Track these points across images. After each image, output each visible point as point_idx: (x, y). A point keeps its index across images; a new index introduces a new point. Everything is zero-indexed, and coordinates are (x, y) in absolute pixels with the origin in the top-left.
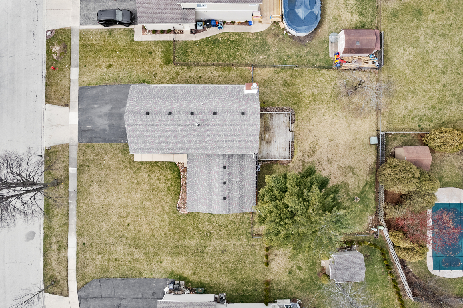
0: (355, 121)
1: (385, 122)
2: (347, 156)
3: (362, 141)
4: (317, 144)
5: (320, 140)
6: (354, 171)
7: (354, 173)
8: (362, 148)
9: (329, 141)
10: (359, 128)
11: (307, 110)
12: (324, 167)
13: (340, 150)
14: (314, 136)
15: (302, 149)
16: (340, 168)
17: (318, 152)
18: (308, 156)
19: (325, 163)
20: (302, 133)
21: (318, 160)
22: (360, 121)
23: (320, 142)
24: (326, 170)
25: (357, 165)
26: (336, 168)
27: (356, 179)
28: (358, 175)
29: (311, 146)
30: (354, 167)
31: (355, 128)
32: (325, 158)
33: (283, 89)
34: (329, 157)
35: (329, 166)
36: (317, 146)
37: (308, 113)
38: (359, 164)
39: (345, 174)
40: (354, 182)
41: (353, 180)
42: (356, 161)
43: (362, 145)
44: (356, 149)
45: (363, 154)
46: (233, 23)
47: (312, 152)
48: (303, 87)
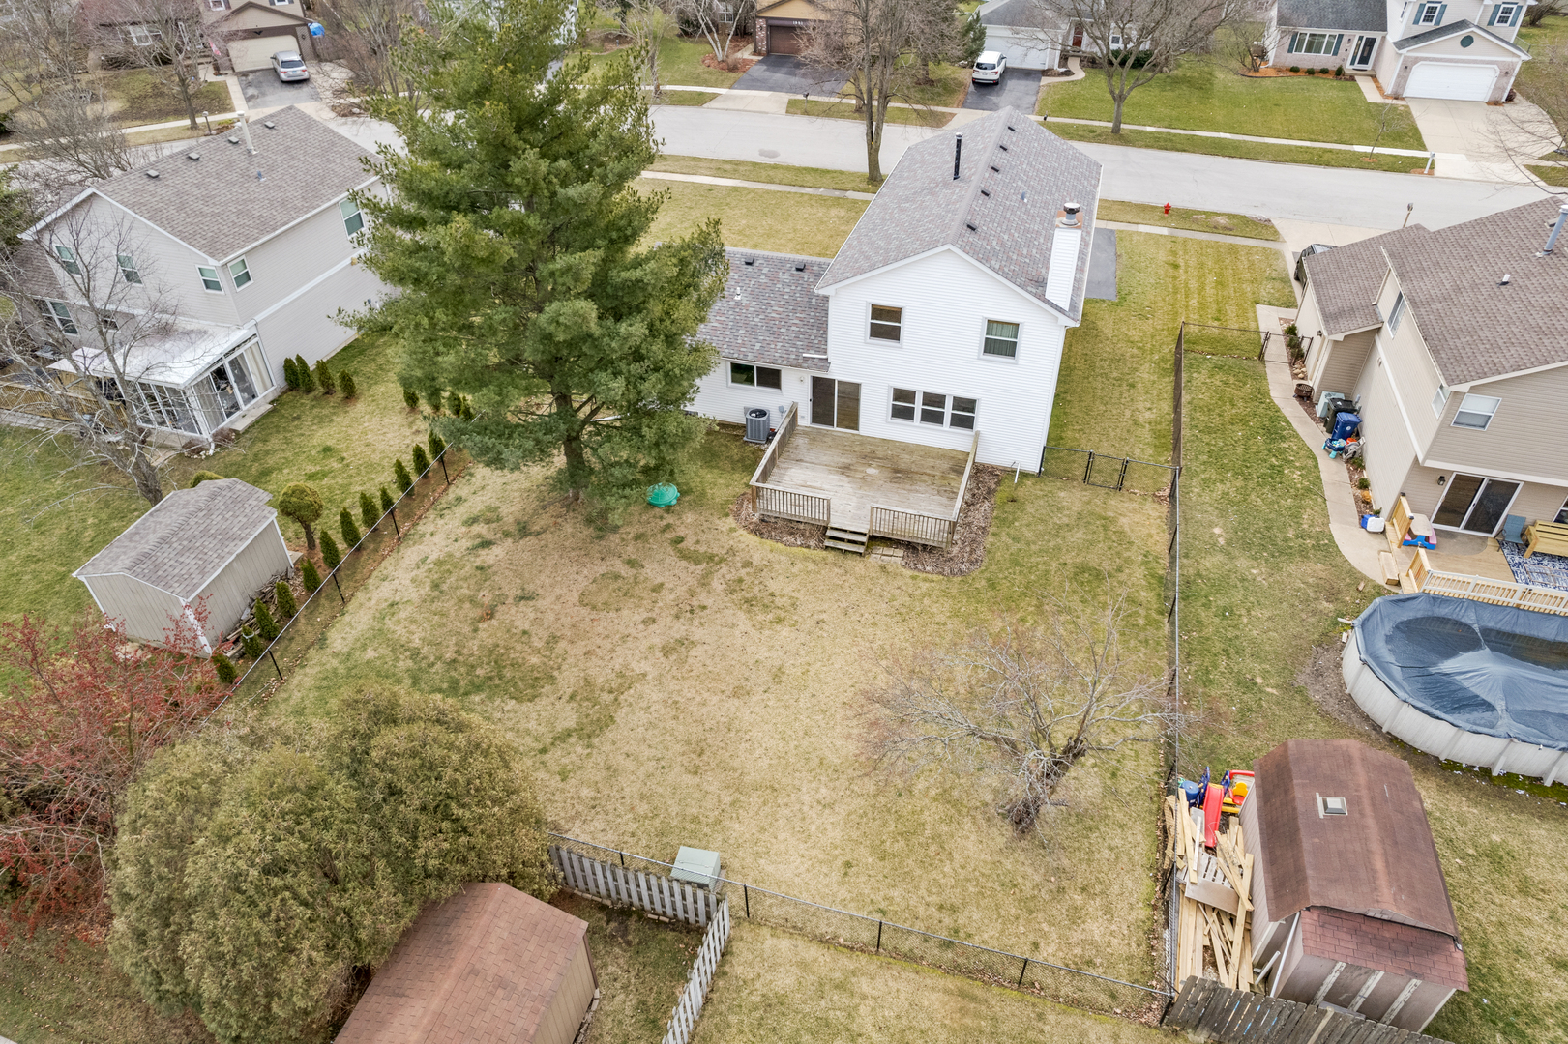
0: (842, 810)
1: (784, 981)
2: (671, 723)
3: (718, 822)
4: (779, 621)
5: (793, 636)
6: (572, 740)
7: (563, 737)
8: (674, 809)
9: (777, 663)
10: (798, 824)
11: (956, 621)
12: (661, 621)
13: (715, 699)
14: (823, 616)
15: (777, 567)
16: (625, 681)
17: (741, 615)
18: (740, 581)
19: (679, 630)
20: (853, 580)
21: (704, 608)
22: (835, 835)
23: (785, 632)
24: (642, 627)
25: (601, 759)
26: (634, 665)
27: (528, 740)
28: (544, 751)
29: (777, 600)
30: (596, 741)
31: (806, 799)
32: (698, 634)
33: (1069, 561)
34: (700, 648)
35: (657, 641)
36: (770, 616)
37: (941, 618)
38: (599, 776)
39: (584, 693)
40: (522, 726)
41: (532, 725)
42: (619, 760)
43: (695, 811)
44: (688, 779)
45: (643, 808)
46: (1364, 485)
47: (748, 596)
48: (1071, 627)
